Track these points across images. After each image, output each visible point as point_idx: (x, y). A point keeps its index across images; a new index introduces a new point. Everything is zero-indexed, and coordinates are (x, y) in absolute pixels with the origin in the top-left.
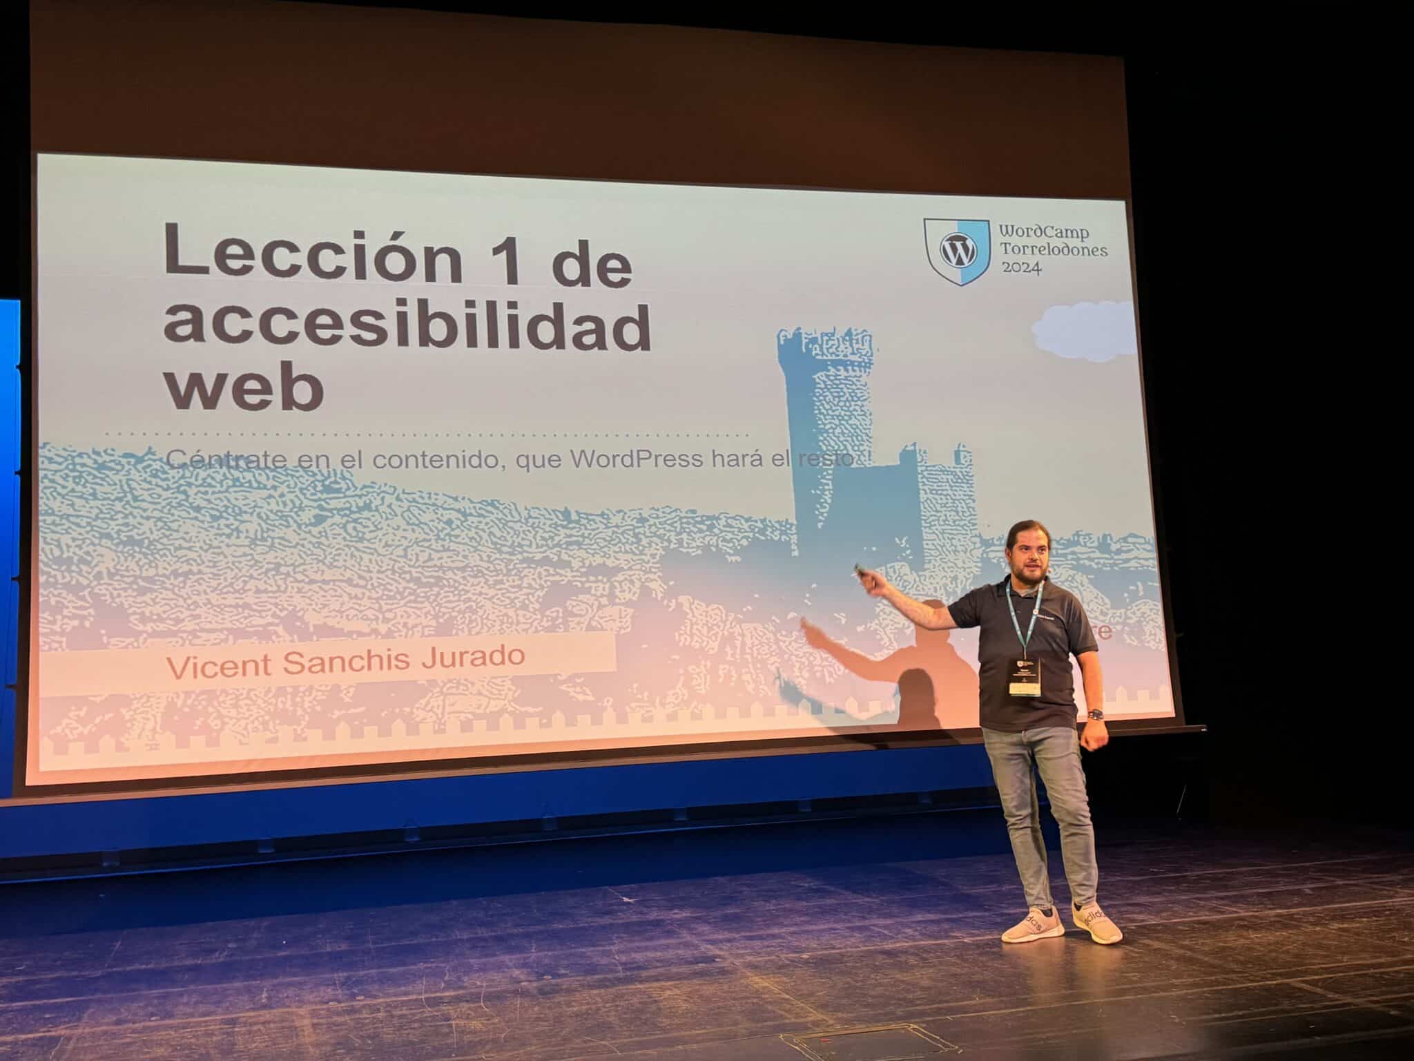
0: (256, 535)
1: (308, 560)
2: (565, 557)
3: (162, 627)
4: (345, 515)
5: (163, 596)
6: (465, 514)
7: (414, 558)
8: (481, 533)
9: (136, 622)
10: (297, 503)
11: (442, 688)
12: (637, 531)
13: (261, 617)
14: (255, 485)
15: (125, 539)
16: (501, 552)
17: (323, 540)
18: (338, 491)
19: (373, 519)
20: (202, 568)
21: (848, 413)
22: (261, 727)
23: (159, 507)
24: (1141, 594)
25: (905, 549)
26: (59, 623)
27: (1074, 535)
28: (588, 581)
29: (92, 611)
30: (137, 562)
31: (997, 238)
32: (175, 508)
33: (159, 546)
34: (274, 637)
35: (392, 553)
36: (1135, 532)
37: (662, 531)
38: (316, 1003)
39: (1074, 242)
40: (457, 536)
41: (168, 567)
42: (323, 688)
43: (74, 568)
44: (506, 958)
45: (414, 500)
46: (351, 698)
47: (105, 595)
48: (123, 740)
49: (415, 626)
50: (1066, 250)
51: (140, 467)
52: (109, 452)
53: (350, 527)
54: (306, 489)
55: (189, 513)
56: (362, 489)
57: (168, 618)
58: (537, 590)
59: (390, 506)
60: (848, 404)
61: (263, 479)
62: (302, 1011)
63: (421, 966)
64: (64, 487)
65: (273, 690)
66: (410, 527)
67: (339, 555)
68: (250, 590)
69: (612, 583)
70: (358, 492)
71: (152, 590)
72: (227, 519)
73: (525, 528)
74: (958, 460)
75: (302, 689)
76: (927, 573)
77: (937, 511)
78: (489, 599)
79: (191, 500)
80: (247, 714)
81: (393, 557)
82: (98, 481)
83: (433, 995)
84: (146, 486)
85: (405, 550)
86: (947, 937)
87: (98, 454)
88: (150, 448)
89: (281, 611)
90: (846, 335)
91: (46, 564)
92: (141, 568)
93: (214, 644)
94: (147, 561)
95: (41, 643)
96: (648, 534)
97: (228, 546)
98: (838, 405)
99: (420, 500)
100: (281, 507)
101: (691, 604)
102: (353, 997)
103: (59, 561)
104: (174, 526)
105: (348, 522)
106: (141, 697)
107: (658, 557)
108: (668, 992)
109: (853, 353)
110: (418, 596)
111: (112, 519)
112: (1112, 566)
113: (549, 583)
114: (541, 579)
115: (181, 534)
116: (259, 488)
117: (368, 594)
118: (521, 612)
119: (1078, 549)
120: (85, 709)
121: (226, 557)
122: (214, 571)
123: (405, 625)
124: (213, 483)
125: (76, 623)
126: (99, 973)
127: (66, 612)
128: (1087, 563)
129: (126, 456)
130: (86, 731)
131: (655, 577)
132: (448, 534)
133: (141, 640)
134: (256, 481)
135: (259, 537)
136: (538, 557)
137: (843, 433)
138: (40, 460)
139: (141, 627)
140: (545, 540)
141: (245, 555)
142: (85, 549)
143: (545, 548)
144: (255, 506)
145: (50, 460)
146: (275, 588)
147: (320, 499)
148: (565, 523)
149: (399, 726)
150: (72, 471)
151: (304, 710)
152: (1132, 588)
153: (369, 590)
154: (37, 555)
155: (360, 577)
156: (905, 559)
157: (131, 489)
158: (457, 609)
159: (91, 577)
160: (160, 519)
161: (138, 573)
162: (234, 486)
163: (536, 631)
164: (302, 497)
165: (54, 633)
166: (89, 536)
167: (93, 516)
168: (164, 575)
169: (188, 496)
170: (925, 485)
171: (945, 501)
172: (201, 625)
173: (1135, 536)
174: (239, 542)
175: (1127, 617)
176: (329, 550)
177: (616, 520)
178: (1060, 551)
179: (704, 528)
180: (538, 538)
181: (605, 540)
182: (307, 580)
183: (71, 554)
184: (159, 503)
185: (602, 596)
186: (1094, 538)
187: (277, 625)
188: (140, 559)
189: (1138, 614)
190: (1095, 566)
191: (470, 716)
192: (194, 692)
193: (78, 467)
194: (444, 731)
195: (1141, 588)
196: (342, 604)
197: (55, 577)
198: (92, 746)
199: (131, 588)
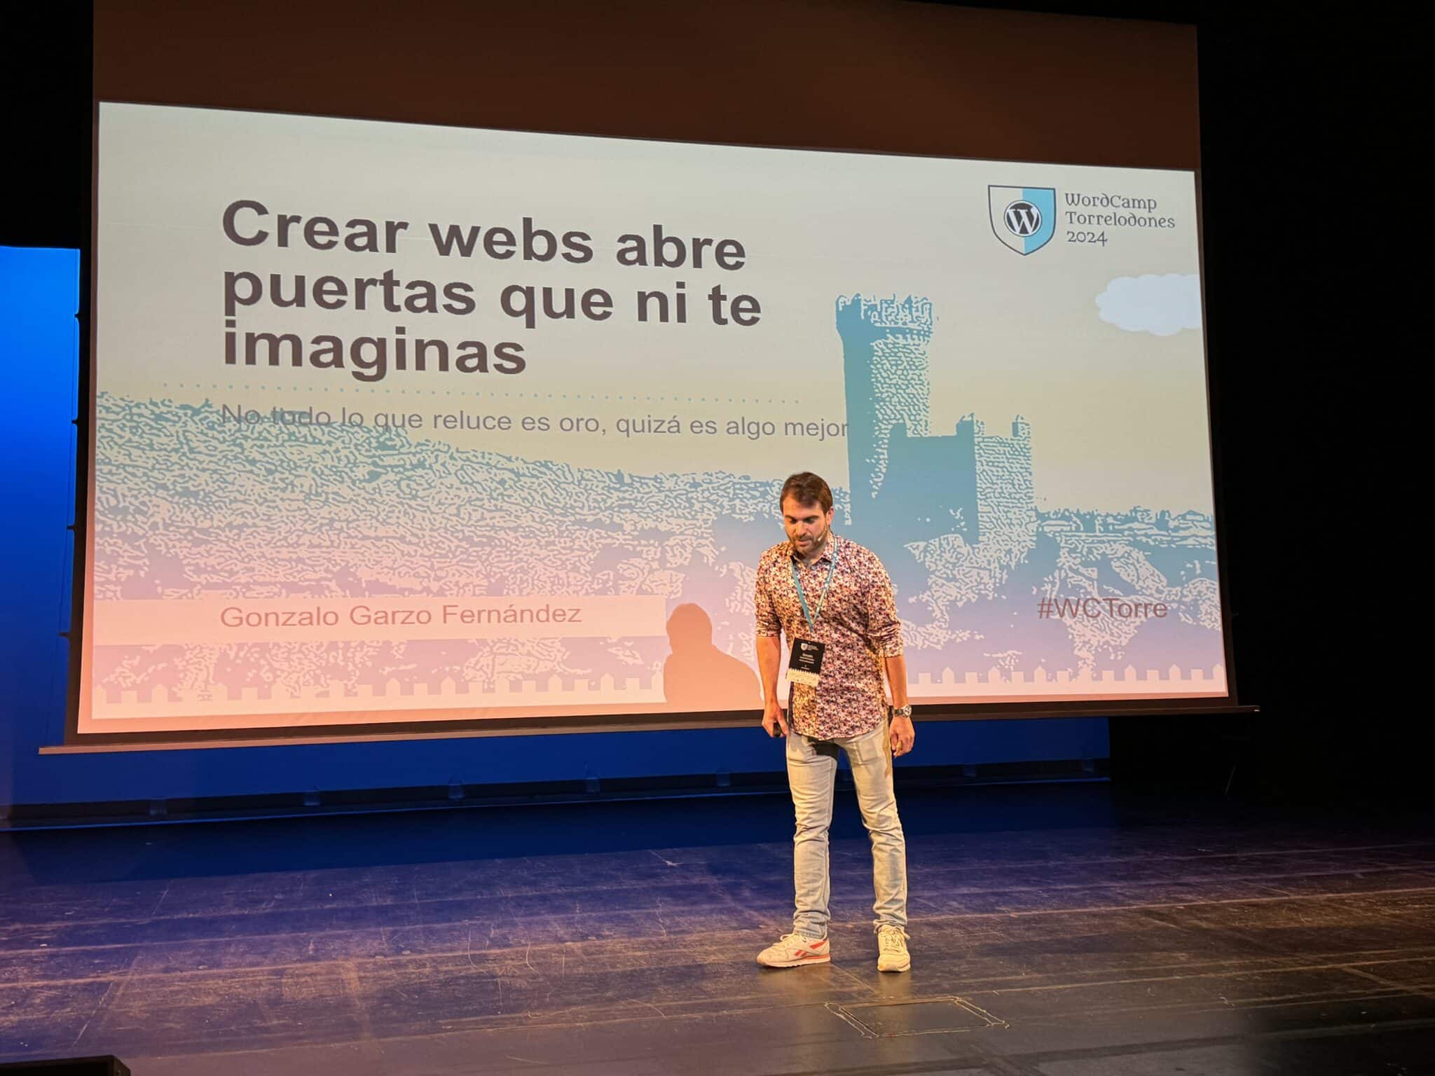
0: (310, 489)
1: (362, 517)
2: (617, 520)
3: (215, 579)
4: (399, 472)
5: (218, 548)
6: (517, 475)
7: (466, 517)
8: (534, 494)
9: (190, 573)
10: (352, 459)
11: (491, 648)
12: (690, 495)
13: (315, 571)
14: (310, 439)
15: (179, 490)
16: (553, 514)
17: (377, 496)
18: (393, 448)
19: (427, 477)
20: (257, 521)
21: (906, 382)
22: (312, 681)
23: (213, 459)
24: (1198, 571)
25: (960, 520)
26: (114, 571)
27: (1131, 511)
28: (640, 545)
29: (146, 561)
30: (192, 513)
31: (1063, 206)
32: (231, 460)
33: (215, 499)
34: (327, 592)
35: (444, 512)
36: (1195, 510)
37: (715, 497)
38: (363, 957)
39: (1141, 213)
40: (509, 496)
41: (223, 519)
42: (375, 644)
43: (129, 517)
44: (551, 917)
45: (468, 459)
46: (402, 655)
47: (160, 545)
48: (175, 689)
49: (467, 585)
50: (1132, 221)
51: (196, 419)
52: (167, 403)
53: (403, 483)
54: (361, 445)
55: (244, 466)
56: (416, 447)
57: (222, 570)
58: (588, 552)
59: (443, 465)
60: (905, 373)
61: (318, 434)
62: (350, 964)
63: (467, 922)
64: (121, 437)
65: (325, 645)
66: (462, 487)
67: (393, 512)
68: (304, 544)
69: (663, 548)
70: (413, 450)
71: (206, 542)
72: (283, 473)
73: (578, 490)
74: (1015, 433)
75: (353, 644)
76: (980, 545)
77: (993, 484)
78: (540, 560)
79: (246, 453)
80: (299, 667)
81: (446, 516)
82: (154, 431)
83: (477, 952)
84: (203, 438)
85: (458, 509)
86: (993, 911)
87: (155, 404)
88: (207, 400)
89: (334, 566)
90: (906, 302)
91: (102, 513)
92: (196, 519)
93: (266, 597)
94: (202, 513)
95: (96, 592)
96: (700, 499)
97: (282, 499)
98: (895, 373)
99: (474, 459)
100: (336, 463)
101: (742, 570)
102: (399, 951)
103: (115, 510)
104: (230, 478)
105: (402, 479)
106: (195, 647)
107: (710, 522)
108: (713, 957)
109: (912, 321)
110: (470, 555)
111: (167, 470)
112: (1169, 542)
113: (600, 546)
114: (592, 540)
115: (236, 487)
116: (314, 443)
117: (420, 551)
118: (571, 574)
119: (1135, 525)
120: (138, 657)
121: (280, 511)
122: (268, 524)
123: (457, 584)
124: (269, 437)
125: (131, 572)
126: (147, 921)
127: (121, 561)
128: (1144, 540)
129: (183, 407)
130: (138, 681)
131: (707, 542)
132: (502, 494)
133: (195, 591)
134: (311, 435)
135: (314, 492)
136: (590, 519)
137: (900, 402)
138: (98, 409)
139: (195, 579)
140: (599, 503)
141: (300, 509)
142: (141, 499)
143: (597, 510)
144: (311, 461)
145: (108, 410)
146: (328, 543)
147: (374, 456)
148: (618, 486)
149: (448, 684)
150: (128, 421)
151: (355, 665)
152: (1188, 565)
153: (422, 548)
154: (93, 504)
155: (413, 534)
156: (959, 531)
157: (188, 440)
158: (508, 569)
159: (146, 527)
160: (215, 471)
161: (193, 524)
162: (290, 440)
163: (587, 593)
164: (356, 453)
165: (108, 581)
166: (145, 486)
167: (149, 466)
168: (218, 527)
169: (243, 450)
170: (981, 456)
171: (1001, 474)
172: (255, 578)
173: (1195, 514)
174: (292, 496)
175: (1183, 596)
176: (382, 507)
177: (669, 484)
178: (1116, 527)
179: (757, 494)
180: (590, 499)
181: (657, 503)
182: (360, 536)
183: (127, 504)
184: (215, 456)
185: (653, 560)
186: (1152, 514)
187: (330, 580)
188: (196, 510)
189: (1195, 593)
190: (1152, 543)
191: (519, 676)
192: (247, 644)
193: (135, 418)
194: (493, 690)
195: (1198, 566)
196: (395, 561)
197: (110, 526)
198: (144, 697)
199: (186, 539)
